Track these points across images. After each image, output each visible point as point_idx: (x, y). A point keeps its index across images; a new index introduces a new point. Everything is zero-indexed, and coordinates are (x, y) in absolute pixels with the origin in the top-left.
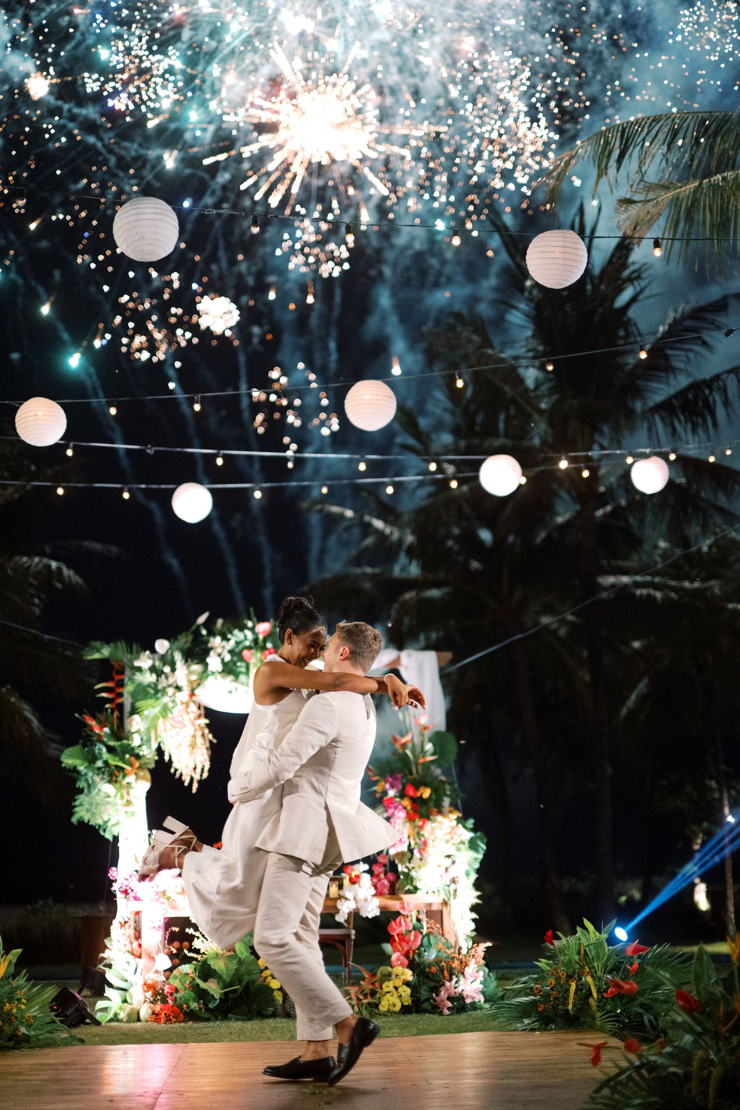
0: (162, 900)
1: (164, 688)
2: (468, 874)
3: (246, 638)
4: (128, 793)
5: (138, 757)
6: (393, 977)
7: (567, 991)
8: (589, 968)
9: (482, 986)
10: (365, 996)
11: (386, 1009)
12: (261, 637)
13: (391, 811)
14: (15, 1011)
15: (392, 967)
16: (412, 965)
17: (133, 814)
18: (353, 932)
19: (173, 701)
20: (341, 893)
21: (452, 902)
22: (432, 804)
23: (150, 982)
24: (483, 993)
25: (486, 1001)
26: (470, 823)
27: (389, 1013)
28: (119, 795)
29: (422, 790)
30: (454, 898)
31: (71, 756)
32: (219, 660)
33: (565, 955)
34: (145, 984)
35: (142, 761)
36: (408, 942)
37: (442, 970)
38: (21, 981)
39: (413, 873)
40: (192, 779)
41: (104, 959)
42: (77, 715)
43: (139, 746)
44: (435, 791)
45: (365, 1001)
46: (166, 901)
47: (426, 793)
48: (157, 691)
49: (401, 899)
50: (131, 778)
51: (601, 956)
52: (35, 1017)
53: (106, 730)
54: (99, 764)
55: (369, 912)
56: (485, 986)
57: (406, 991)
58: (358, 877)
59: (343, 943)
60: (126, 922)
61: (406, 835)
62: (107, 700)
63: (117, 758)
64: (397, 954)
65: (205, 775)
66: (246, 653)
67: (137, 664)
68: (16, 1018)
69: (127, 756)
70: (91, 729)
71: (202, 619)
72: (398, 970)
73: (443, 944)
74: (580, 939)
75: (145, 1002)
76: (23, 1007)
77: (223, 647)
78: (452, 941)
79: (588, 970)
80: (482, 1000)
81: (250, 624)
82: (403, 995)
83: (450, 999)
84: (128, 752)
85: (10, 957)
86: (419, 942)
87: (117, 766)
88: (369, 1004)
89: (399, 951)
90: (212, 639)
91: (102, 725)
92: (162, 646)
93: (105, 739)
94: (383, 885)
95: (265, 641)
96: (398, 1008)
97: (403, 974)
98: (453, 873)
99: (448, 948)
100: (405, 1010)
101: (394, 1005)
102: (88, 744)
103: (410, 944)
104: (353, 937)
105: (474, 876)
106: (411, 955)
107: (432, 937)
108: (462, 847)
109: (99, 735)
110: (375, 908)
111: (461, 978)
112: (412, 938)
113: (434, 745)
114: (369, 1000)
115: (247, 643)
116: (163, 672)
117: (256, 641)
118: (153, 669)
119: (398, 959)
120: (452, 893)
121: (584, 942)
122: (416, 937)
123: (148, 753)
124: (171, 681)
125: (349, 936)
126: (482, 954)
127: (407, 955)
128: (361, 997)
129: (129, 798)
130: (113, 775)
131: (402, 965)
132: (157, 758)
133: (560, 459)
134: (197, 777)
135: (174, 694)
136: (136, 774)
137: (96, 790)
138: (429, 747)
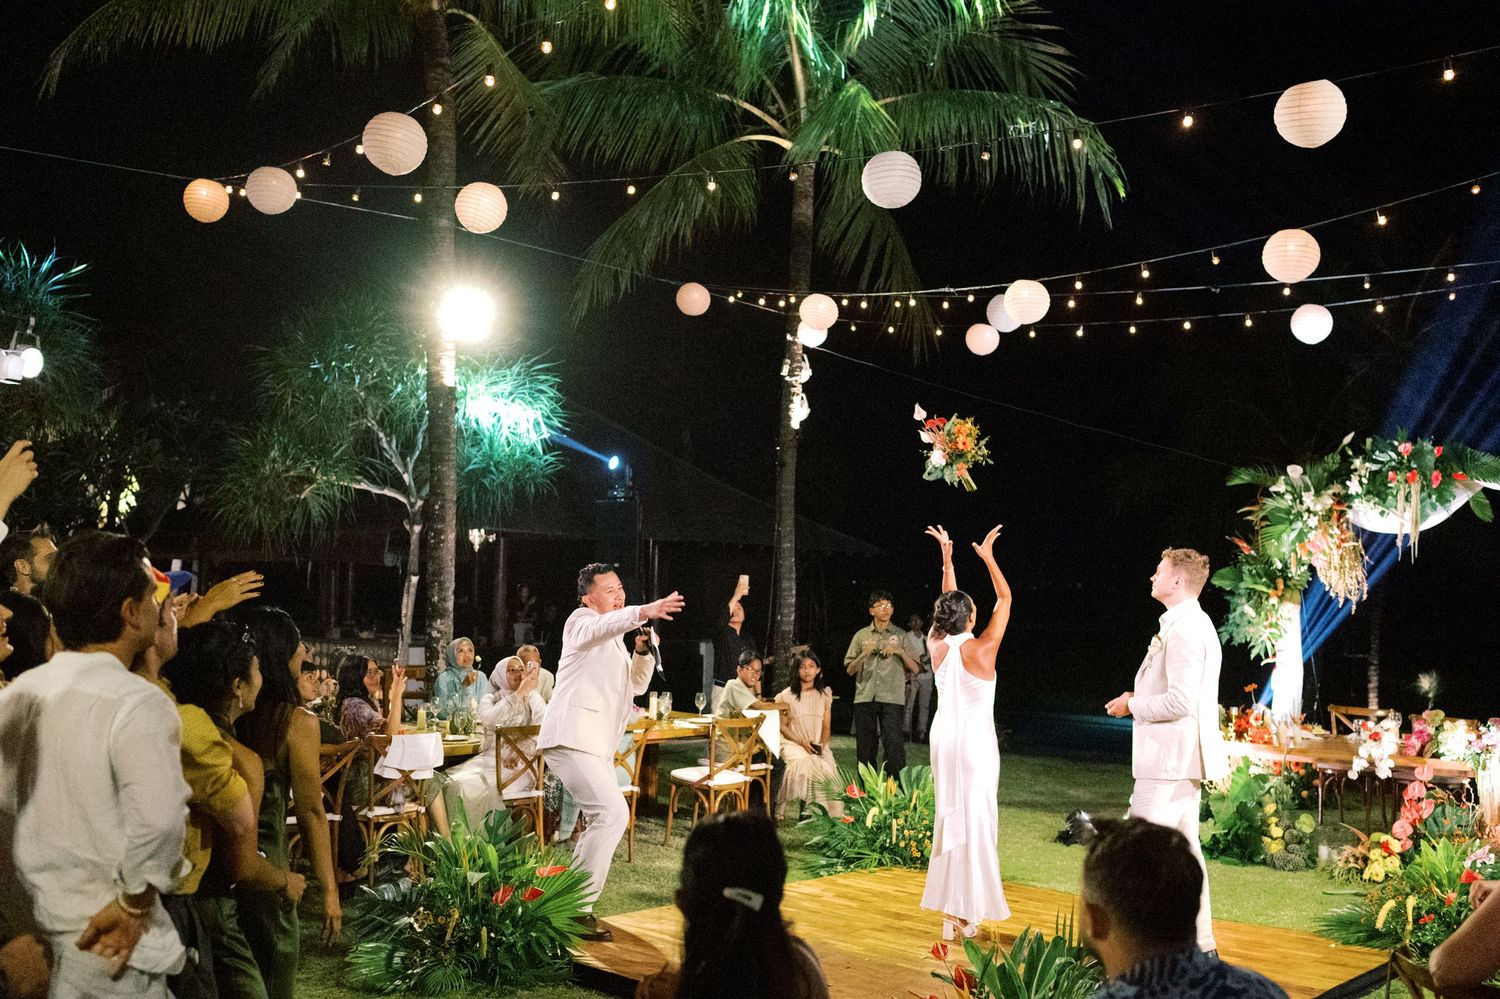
1: (1301, 512)
3: (1390, 459)
4: (1273, 616)
5: (1286, 577)
10: (1357, 860)
11: (1368, 877)
12: (1405, 457)
17: (1279, 635)
19: (1308, 526)
21: (1480, 772)
28: (1262, 616)
30: (1483, 769)
31: (1221, 577)
32: (1358, 482)
35: (1290, 583)
36: (1418, 810)
39: (1441, 737)
40: (1347, 600)
42: (1227, 537)
43: (1283, 569)
48: (1291, 516)
50: (1274, 601)
55: (1382, 773)
58: (1378, 734)
62: (1253, 523)
64: (1403, 821)
65: (1365, 597)
66: (1391, 474)
67: (1271, 488)
69: (1265, 580)
70: (1241, 549)
71: (1347, 439)
77: (1365, 469)
81: (1392, 444)
84: (1267, 576)
86: (1430, 811)
89: (1406, 819)
90: (1356, 461)
91: (1252, 547)
92: (1294, 470)
95: (1409, 461)
96: (1381, 878)
101: (1378, 875)
102: (1237, 565)
103: (1420, 812)
106: (1417, 824)
107: (1447, 808)
109: (1249, 556)
110: (1388, 769)
112: (1422, 806)
115: (1393, 464)
116: (1298, 497)
117: (1401, 463)
119: (1401, 826)
120: (1481, 762)
122: (1426, 806)
123: (1297, 573)
127: (1411, 823)
128: (1352, 860)
129: (1275, 619)
134: (1354, 599)
135: (1308, 519)
136: (1282, 597)
137: (1238, 611)
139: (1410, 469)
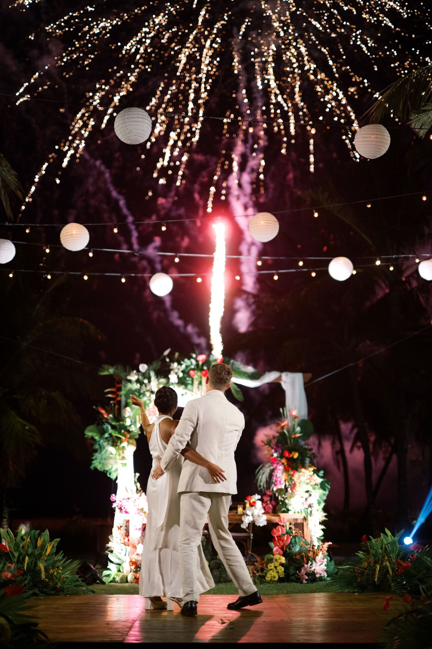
0: (141, 513)
1: (144, 392)
2: (319, 503)
3: (192, 364)
4: (123, 453)
5: (129, 432)
6: (274, 561)
7: (375, 570)
8: (388, 557)
9: (326, 567)
10: (258, 571)
11: (269, 579)
12: (200, 363)
13: (275, 465)
14: (55, 573)
15: (273, 555)
16: (285, 554)
17: (125, 465)
18: (252, 535)
19: (150, 400)
20: (244, 511)
21: (309, 518)
22: (299, 462)
23: (133, 560)
24: (326, 571)
25: (328, 576)
26: (321, 473)
27: (271, 581)
28: (118, 453)
29: (293, 453)
30: (310, 516)
31: (91, 431)
32: (176, 376)
33: (374, 549)
34: (131, 561)
35: (131, 434)
36: (283, 541)
37: (302, 557)
38: (59, 557)
39: (287, 501)
41: (109, 548)
42: (94, 407)
43: (130, 426)
44: (300, 454)
45: (257, 574)
46: (143, 514)
47: (296, 455)
48: (140, 394)
49: (279, 516)
50: (125, 444)
51: (395, 550)
52: (67, 577)
53: (111, 416)
54: (106, 435)
55: (261, 523)
56: (328, 568)
57: (281, 569)
58: (254, 502)
59: (246, 541)
60: (121, 527)
61: (283, 480)
62: (111, 399)
63: (117, 432)
64: (277, 547)
66: (192, 372)
67: (129, 378)
68: (56, 578)
69: (123, 431)
70: (102, 415)
71: (166, 353)
72: (277, 556)
73: (304, 542)
74: (382, 541)
75: (131, 571)
76: (60, 571)
77: (179, 369)
78: (309, 541)
79: (387, 558)
80: (326, 575)
81: (194, 356)
82: (280, 571)
83: (307, 574)
84: (123, 429)
85: (53, 542)
86: (289, 541)
87: (117, 437)
88: (260, 576)
89: (278, 546)
90: (172, 364)
91: (108, 413)
92: (143, 367)
93: (110, 421)
94: (269, 508)
95: (203, 365)
96: (276, 579)
97: (280, 559)
98: (310, 501)
99: (307, 545)
100: (281, 580)
101: (274, 577)
102: (101, 424)
103: (284, 542)
104: (252, 538)
105: (323, 504)
106: (285, 549)
107: (297, 538)
108: (316, 487)
109: (106, 419)
110: (264, 521)
111: (314, 562)
112: (285, 539)
113: (301, 428)
114: (260, 574)
115: (193, 367)
116: (143, 383)
117: (197, 365)
118: (138, 381)
119: (277, 551)
120: (309, 513)
121: (385, 542)
122: (287, 538)
123: (135, 429)
124: (148, 388)
125: (249, 537)
126: (326, 549)
127: (282, 548)
128: (255, 572)
129: (123, 455)
130: (115, 442)
131: (279, 554)
132: (140, 432)
133: (376, 260)
135: (150, 396)
136: (128, 441)
137: (105, 451)
138: (298, 429)
139: (202, 370)
